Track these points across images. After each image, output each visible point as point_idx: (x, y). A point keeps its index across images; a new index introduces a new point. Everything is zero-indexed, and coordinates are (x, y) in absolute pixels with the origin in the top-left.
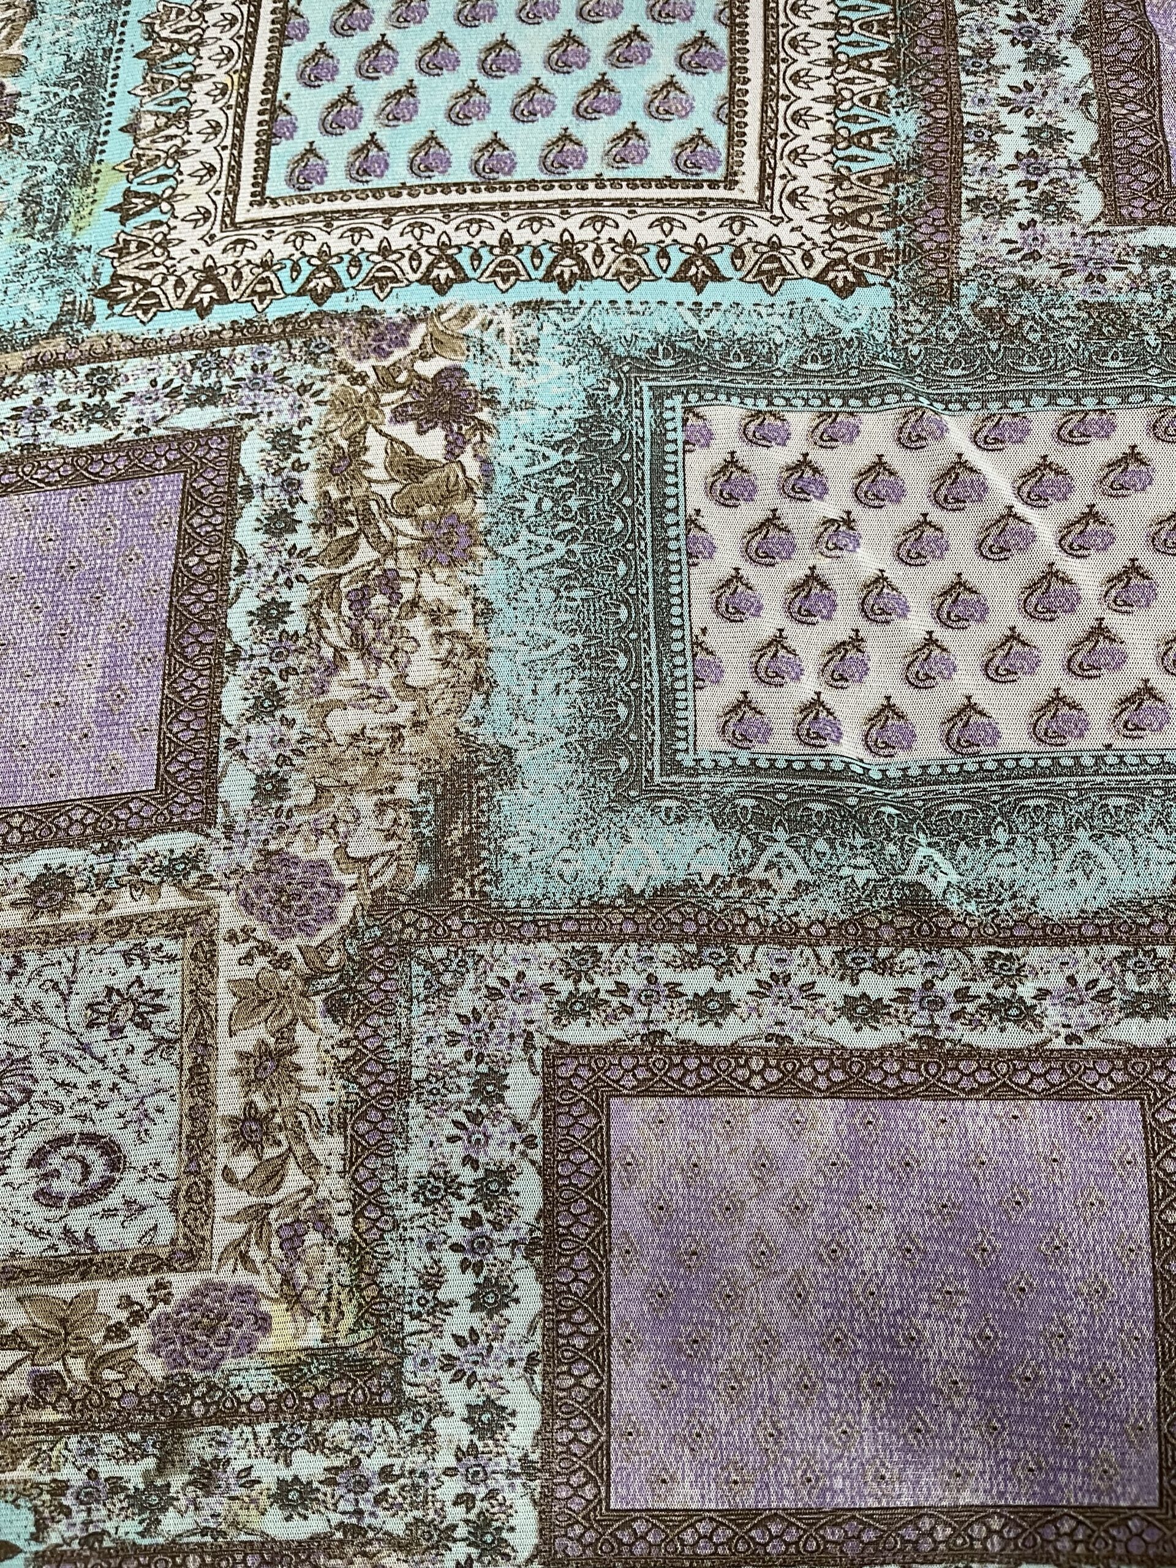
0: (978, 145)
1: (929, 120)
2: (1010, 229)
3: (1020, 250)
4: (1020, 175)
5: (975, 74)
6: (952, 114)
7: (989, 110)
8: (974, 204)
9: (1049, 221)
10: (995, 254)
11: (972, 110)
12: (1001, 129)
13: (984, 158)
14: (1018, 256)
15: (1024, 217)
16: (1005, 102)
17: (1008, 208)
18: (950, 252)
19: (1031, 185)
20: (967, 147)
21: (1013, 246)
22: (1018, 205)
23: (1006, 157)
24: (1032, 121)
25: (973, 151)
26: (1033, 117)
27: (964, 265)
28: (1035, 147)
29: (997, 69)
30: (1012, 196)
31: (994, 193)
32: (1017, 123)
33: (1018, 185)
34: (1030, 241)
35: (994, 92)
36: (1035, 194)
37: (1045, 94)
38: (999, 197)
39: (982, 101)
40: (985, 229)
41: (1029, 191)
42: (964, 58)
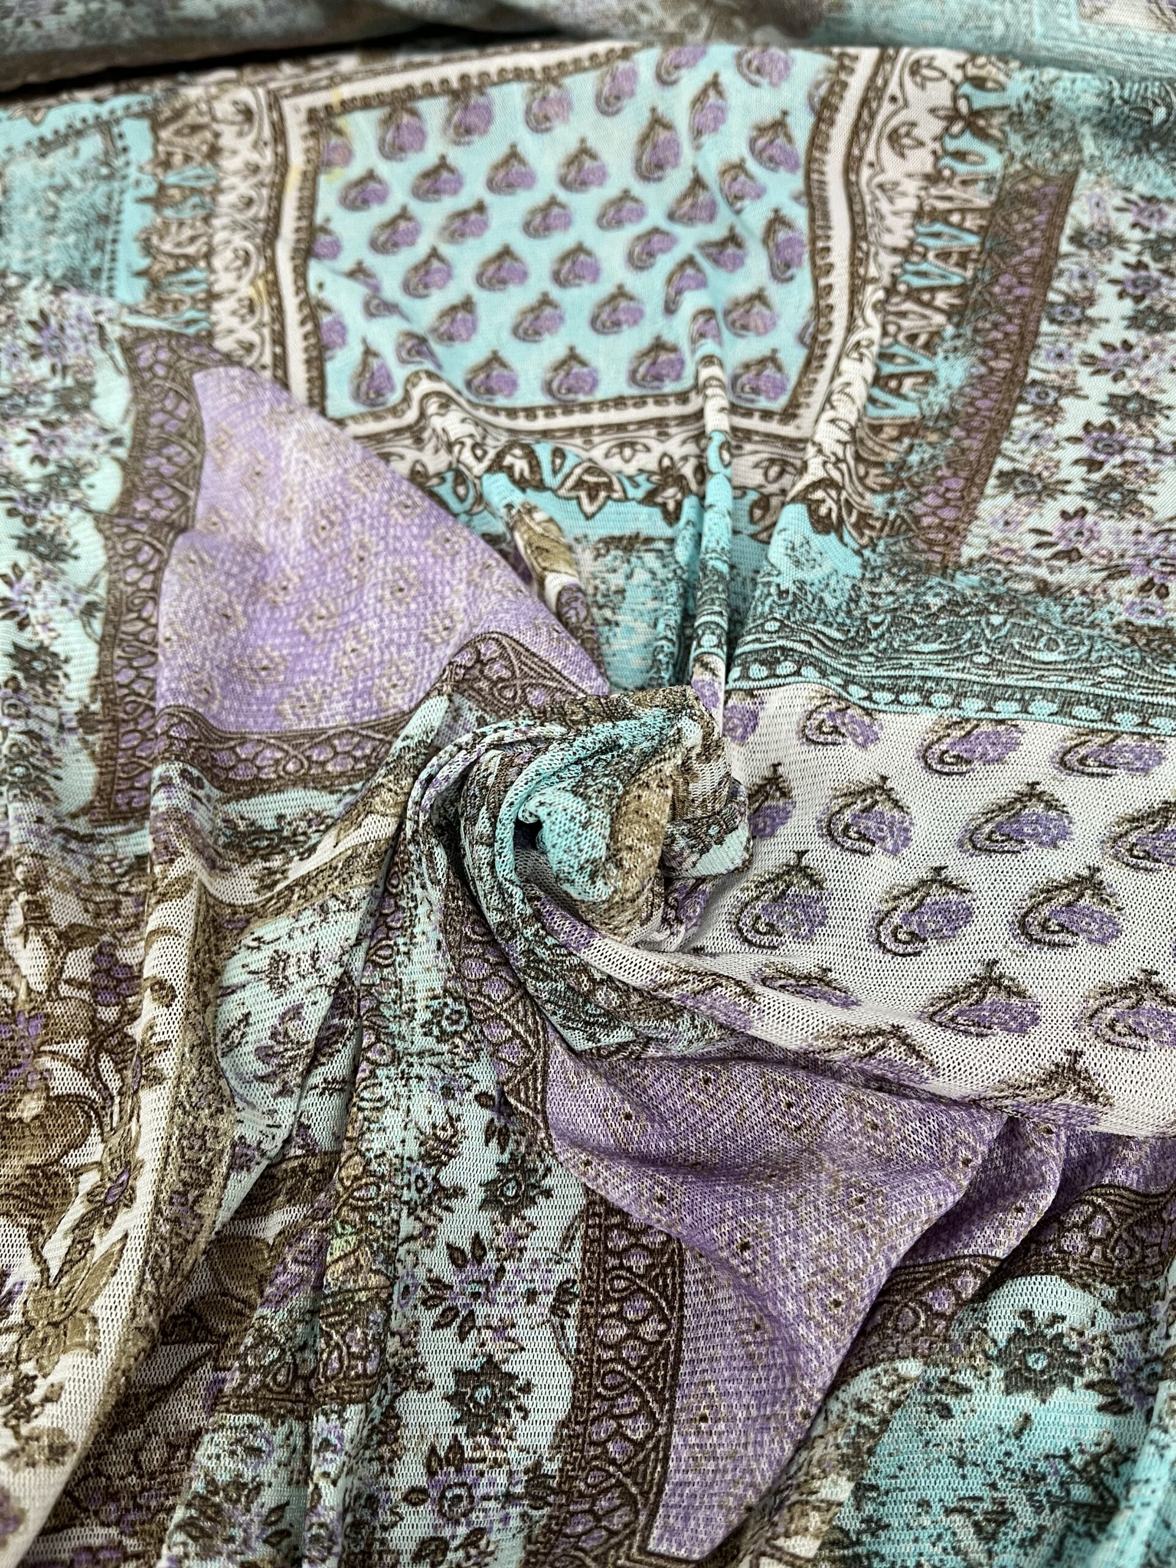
0: (1037, 408)
1: (983, 370)
2: (1048, 516)
3: (1052, 545)
4: (1083, 451)
5: (1061, 323)
6: (1016, 366)
7: (1065, 367)
8: (1007, 479)
9: (1106, 513)
10: (1015, 546)
11: (1042, 365)
12: (1074, 392)
13: (1040, 425)
14: (1048, 552)
15: (1070, 503)
16: (1090, 360)
17: (1053, 489)
18: (955, 532)
19: (1093, 465)
20: (1021, 408)
21: (1045, 539)
22: (1068, 488)
23: (1070, 426)
24: (1120, 389)
25: (1028, 414)
26: (1123, 384)
27: (967, 553)
28: (1115, 420)
29: (1092, 322)
30: (1062, 475)
31: (1039, 469)
32: (1099, 387)
33: (1076, 462)
34: (1072, 534)
35: (1079, 347)
36: (1096, 476)
37: (1146, 357)
38: (1045, 474)
39: (1060, 356)
40: (1012, 511)
41: (1089, 471)
42: (1052, 304)
